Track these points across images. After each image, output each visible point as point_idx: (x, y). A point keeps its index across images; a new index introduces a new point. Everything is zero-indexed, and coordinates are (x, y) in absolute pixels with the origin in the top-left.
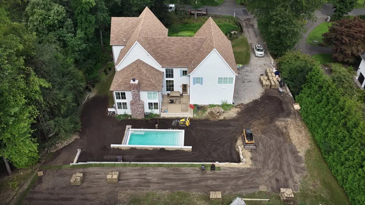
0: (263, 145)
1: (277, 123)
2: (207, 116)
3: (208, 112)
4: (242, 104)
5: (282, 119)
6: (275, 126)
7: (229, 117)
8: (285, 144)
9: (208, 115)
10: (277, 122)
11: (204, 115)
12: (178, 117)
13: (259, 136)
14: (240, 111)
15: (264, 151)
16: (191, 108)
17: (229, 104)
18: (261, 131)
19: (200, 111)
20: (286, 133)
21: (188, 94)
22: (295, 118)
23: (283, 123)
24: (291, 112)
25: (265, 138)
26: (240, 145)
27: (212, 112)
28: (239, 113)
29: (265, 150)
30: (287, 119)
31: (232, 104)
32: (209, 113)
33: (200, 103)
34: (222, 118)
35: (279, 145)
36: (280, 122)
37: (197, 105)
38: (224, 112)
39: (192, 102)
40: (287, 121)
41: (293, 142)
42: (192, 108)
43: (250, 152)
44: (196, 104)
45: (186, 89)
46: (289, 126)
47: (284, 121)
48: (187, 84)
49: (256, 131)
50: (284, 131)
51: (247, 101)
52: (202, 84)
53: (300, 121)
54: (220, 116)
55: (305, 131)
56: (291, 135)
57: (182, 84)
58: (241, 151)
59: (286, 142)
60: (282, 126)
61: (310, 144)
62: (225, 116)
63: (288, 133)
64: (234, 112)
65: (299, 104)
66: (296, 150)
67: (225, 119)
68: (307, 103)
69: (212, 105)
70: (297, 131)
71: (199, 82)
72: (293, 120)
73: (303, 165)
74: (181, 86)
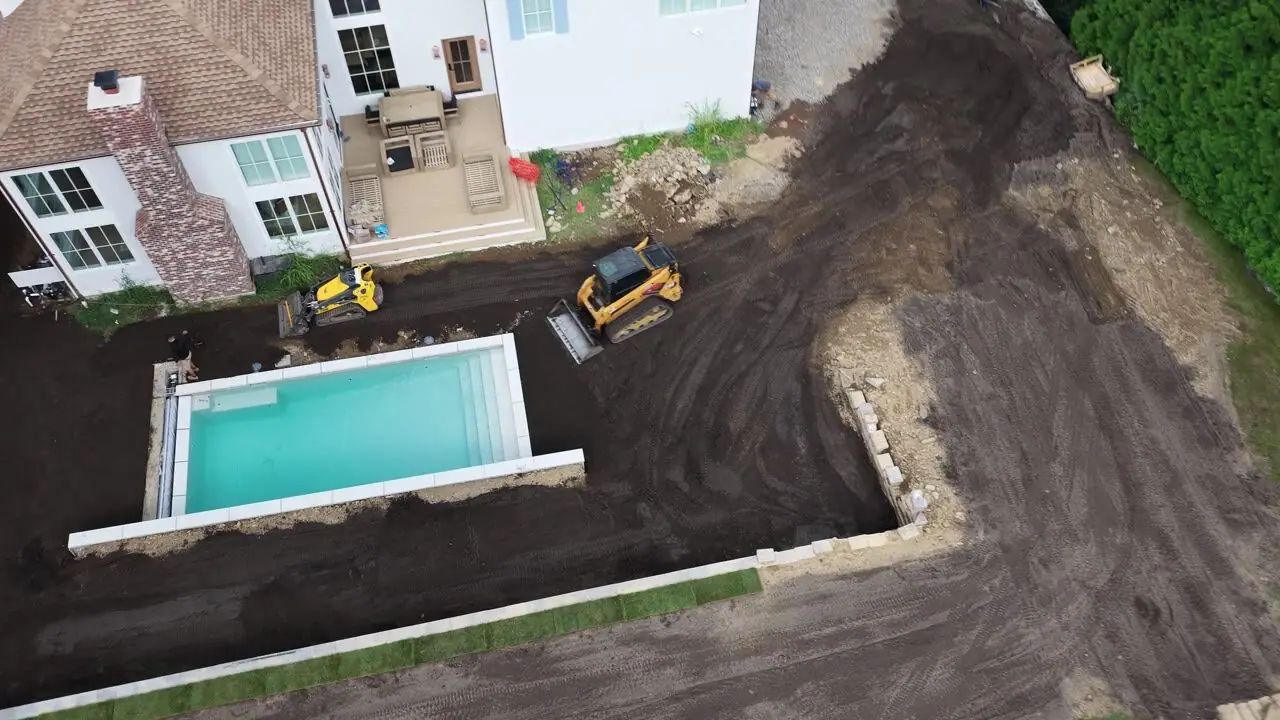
0: (987, 367)
1: (1015, 194)
2: (627, 217)
3: (624, 189)
4: (799, 106)
5: (1033, 166)
6: (1011, 217)
7: (749, 202)
8: (1104, 328)
9: (629, 210)
10: (1012, 192)
11: (604, 215)
12: (459, 250)
13: (946, 300)
14: (798, 154)
15: (1005, 403)
16: (524, 184)
17: (731, 116)
18: (949, 266)
19: (575, 191)
20: (1079, 253)
21: (488, 88)
22: (1101, 151)
23: (1045, 190)
24: (1071, 118)
25: (982, 313)
26: (854, 387)
27: (645, 188)
28: (796, 168)
29: (1012, 399)
30: (1060, 166)
31: (746, 114)
32: (631, 200)
33: (568, 140)
34: (707, 214)
35: (1070, 348)
36: (1030, 189)
37: (555, 156)
38: (712, 177)
39: (521, 144)
40: (1066, 177)
41: (1141, 313)
42: (528, 178)
43: (927, 430)
44: (546, 146)
45: (468, 65)
46: (1081, 203)
47: (1048, 178)
48: (472, 37)
49: (921, 271)
50: (1072, 244)
51: (820, 82)
52: (563, 28)
53: (1131, 161)
54: (697, 207)
55: (1173, 224)
56: (1111, 262)
57: (443, 41)
58: (878, 428)
59: (1101, 317)
60: (1044, 210)
61: (1231, 306)
62: (725, 199)
63: (1094, 251)
64: (765, 166)
65: (1100, 64)
66: (1174, 361)
67: (731, 221)
68: (1164, 54)
69: (636, 142)
70: (1134, 234)
71: (546, 24)
72: (1093, 165)
73: (1245, 461)
74: (437, 56)
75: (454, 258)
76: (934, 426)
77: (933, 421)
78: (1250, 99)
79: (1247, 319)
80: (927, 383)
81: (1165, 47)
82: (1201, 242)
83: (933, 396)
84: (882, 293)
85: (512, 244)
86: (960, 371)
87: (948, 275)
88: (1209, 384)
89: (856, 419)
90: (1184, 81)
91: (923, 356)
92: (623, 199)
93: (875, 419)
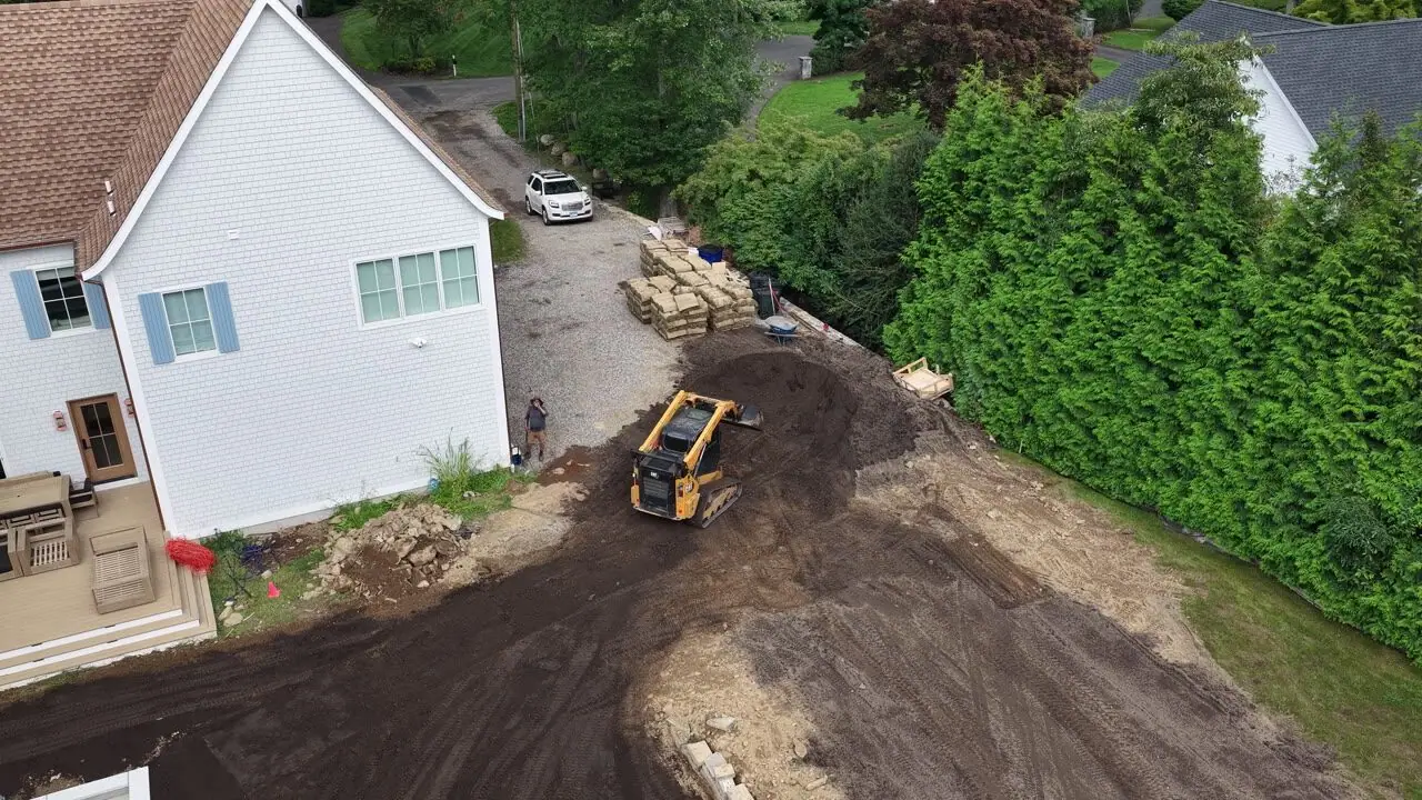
0: (878, 678)
1: (865, 499)
2: (343, 591)
3: (337, 556)
4: (577, 453)
5: (879, 469)
6: (865, 520)
7: (518, 553)
8: (1020, 611)
9: (344, 581)
10: (859, 497)
11: (307, 596)
12: (72, 668)
13: (804, 614)
14: (581, 497)
15: (914, 716)
16: (187, 573)
17: (487, 467)
18: (799, 579)
19: (267, 574)
20: (963, 540)
21: (143, 476)
22: (955, 445)
23: (900, 490)
24: (909, 418)
25: (856, 620)
26: (693, 740)
27: (368, 552)
28: (576, 512)
29: (923, 709)
30: (910, 464)
31: (506, 463)
32: (348, 569)
33: (255, 517)
34: (460, 572)
35: (983, 637)
36: (881, 491)
37: (239, 539)
38: (466, 533)
39: (188, 523)
40: (921, 474)
41: (1059, 588)
42: (196, 565)
43: (812, 771)
44: (226, 527)
45: (113, 441)
46: (946, 494)
47: (902, 478)
48: (113, 396)
49: (763, 591)
50: (948, 533)
51: (600, 426)
53: (992, 451)
54: (445, 567)
55: (1063, 500)
56: (1003, 545)
57: (71, 404)
58: (737, 781)
59: (1011, 600)
60: (905, 508)
61: (1165, 565)
62: (484, 554)
63: (979, 537)
64: (539, 514)
65: (925, 367)
66: (1122, 631)
67: (494, 577)
68: (991, 326)
69: (357, 510)
70: (1020, 515)
72: (952, 460)
73: (1265, 726)
74: (61, 426)
75: (63, 681)
76: (820, 763)
77: (817, 757)
79: (1191, 575)
80: (797, 713)
81: (989, 317)
82: (1102, 510)
83: (810, 726)
84: (714, 622)
85: (162, 648)
86: (841, 687)
87: (798, 587)
88: (1177, 648)
89: (702, 783)
90: (1021, 345)
91: (785, 682)
92: (336, 570)
93: (730, 770)
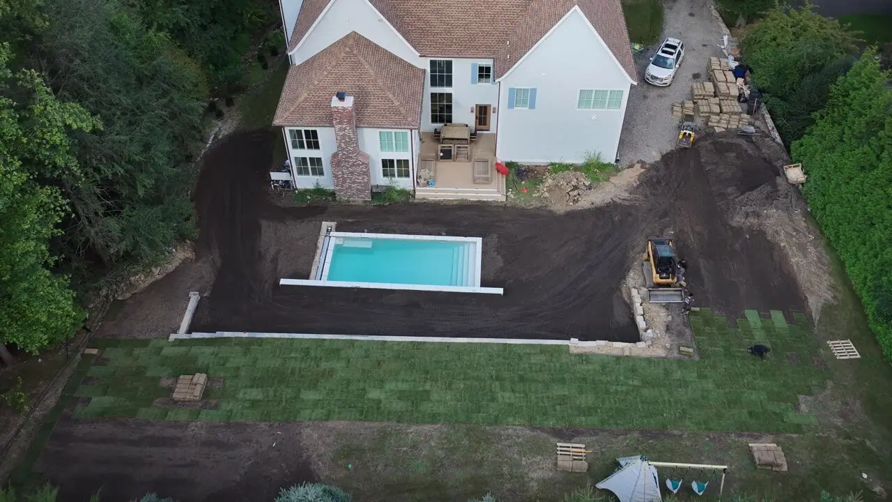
2: (545, 198)
3: (547, 185)
4: (642, 163)
9: (546, 194)
11: (534, 195)
12: (465, 198)
14: (635, 185)
16: (500, 176)
17: (606, 162)
19: (523, 182)
21: (493, 130)
22: (789, 209)
23: (755, 221)
24: (778, 191)
26: (635, 288)
27: (556, 187)
28: (632, 190)
30: (765, 211)
31: (613, 162)
32: (549, 191)
33: (524, 159)
34: (584, 203)
37: (518, 165)
38: (590, 188)
39: (503, 156)
40: (767, 217)
42: (503, 173)
43: (664, 310)
44: (514, 159)
45: (485, 118)
46: (772, 230)
47: (758, 216)
48: (490, 105)
51: (654, 153)
52: (532, 106)
53: (804, 216)
54: (580, 199)
55: (816, 248)
57: (477, 105)
58: (641, 305)
61: (832, 287)
62: (594, 199)
64: (618, 187)
65: (800, 167)
67: (594, 208)
68: (826, 166)
69: (557, 166)
70: (794, 248)
71: (524, 103)
72: (784, 215)
74: (472, 112)
75: (460, 202)
78: (858, 191)
79: (837, 294)
81: (827, 162)
82: (827, 258)
85: (488, 200)
89: (631, 300)
90: (833, 179)
92: (545, 189)
93: (641, 301)
